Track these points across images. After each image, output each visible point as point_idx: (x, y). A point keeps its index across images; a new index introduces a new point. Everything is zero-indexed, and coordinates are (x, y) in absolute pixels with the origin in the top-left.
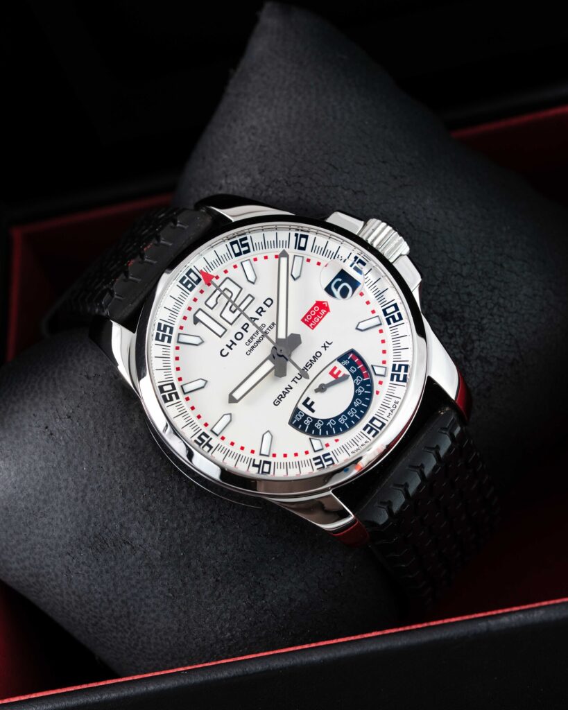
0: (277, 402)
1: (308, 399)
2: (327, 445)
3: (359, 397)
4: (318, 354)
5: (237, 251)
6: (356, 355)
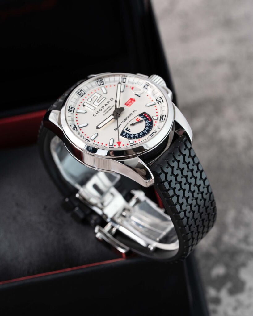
0: (116, 129)
1: (128, 128)
2: (135, 142)
3: (148, 127)
4: (131, 114)
5: (99, 84)
6: (146, 114)
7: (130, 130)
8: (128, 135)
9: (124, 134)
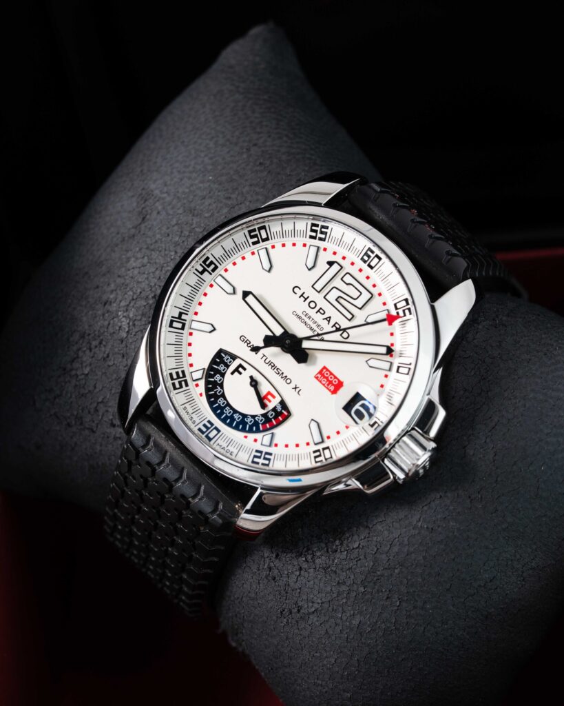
0: (243, 339)
1: (245, 369)
3: (243, 419)
4: (288, 381)
5: (398, 306)
6: (286, 418)
7: (236, 373)
8: (222, 367)
9: (225, 359)
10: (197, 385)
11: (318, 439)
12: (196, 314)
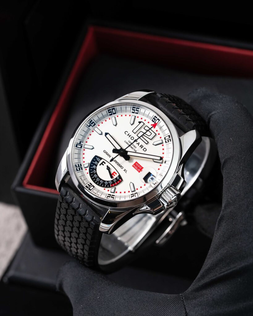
0: (105, 152)
1: (105, 163)
3: (104, 182)
4: (122, 168)
5: (166, 138)
6: (120, 182)
7: (102, 165)
8: (96, 163)
9: (97, 159)
10: (86, 170)
11: (133, 190)
12: (87, 142)
